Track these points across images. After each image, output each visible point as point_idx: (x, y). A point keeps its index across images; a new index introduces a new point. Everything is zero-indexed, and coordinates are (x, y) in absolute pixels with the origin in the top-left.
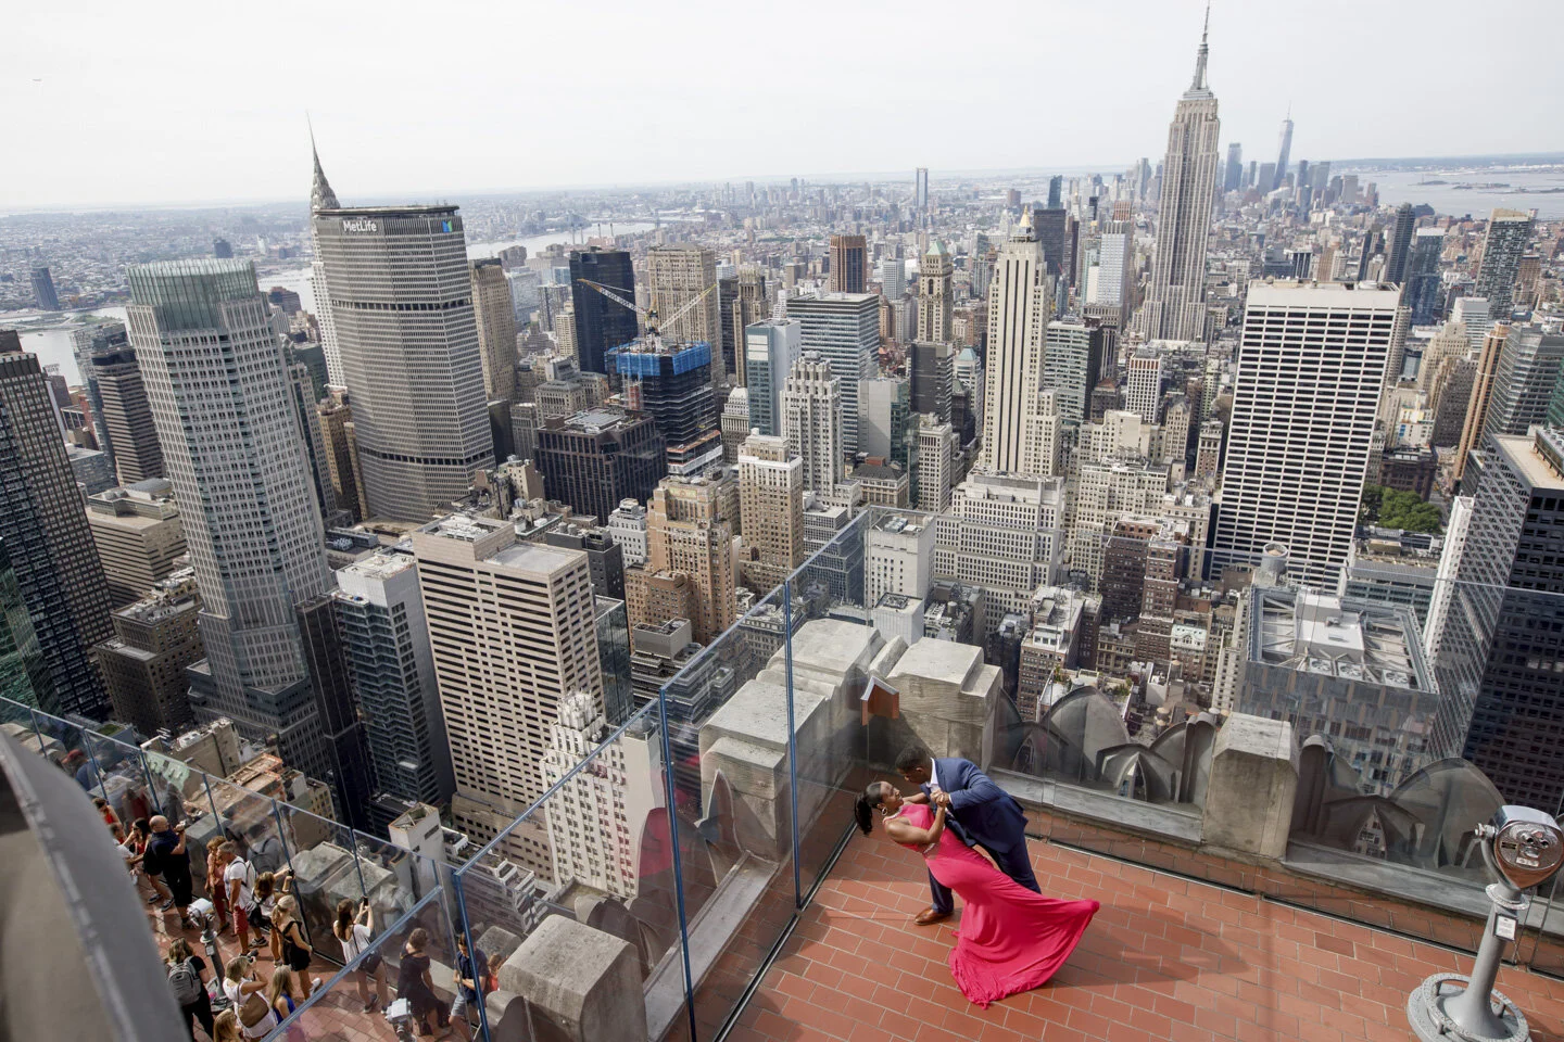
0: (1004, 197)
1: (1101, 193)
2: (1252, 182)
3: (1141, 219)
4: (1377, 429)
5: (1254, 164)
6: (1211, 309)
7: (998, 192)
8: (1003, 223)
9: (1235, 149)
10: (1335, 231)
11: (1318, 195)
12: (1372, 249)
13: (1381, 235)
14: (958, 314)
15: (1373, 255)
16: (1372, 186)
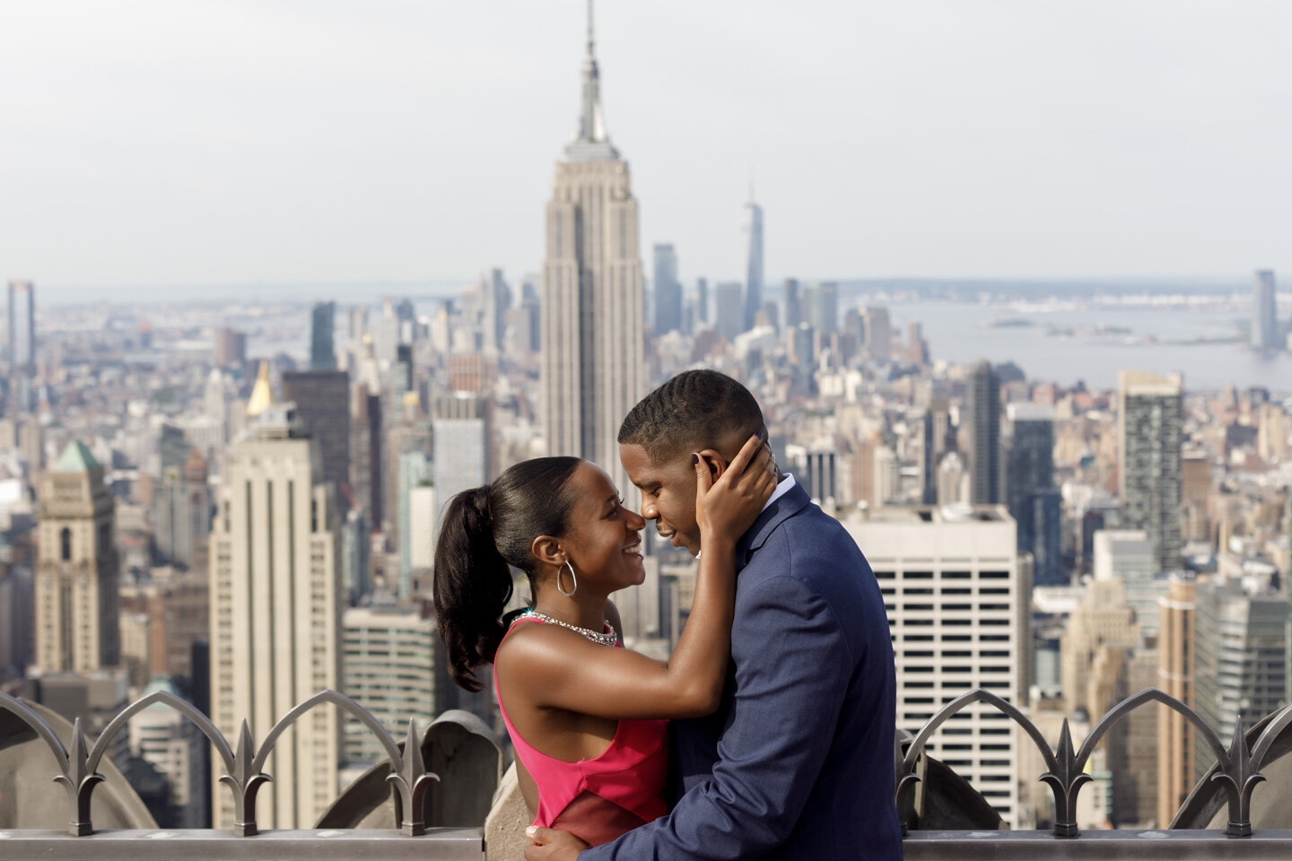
0: (209, 343)
1: (415, 336)
2: (704, 317)
3: (503, 388)
4: (1021, 799)
5: (702, 284)
6: (667, 570)
7: (193, 334)
8: (213, 400)
9: (665, 253)
10: (867, 408)
11: (826, 343)
12: (939, 444)
13: (949, 418)
14: (128, 603)
15: (941, 457)
16: (917, 329)
